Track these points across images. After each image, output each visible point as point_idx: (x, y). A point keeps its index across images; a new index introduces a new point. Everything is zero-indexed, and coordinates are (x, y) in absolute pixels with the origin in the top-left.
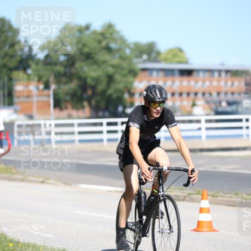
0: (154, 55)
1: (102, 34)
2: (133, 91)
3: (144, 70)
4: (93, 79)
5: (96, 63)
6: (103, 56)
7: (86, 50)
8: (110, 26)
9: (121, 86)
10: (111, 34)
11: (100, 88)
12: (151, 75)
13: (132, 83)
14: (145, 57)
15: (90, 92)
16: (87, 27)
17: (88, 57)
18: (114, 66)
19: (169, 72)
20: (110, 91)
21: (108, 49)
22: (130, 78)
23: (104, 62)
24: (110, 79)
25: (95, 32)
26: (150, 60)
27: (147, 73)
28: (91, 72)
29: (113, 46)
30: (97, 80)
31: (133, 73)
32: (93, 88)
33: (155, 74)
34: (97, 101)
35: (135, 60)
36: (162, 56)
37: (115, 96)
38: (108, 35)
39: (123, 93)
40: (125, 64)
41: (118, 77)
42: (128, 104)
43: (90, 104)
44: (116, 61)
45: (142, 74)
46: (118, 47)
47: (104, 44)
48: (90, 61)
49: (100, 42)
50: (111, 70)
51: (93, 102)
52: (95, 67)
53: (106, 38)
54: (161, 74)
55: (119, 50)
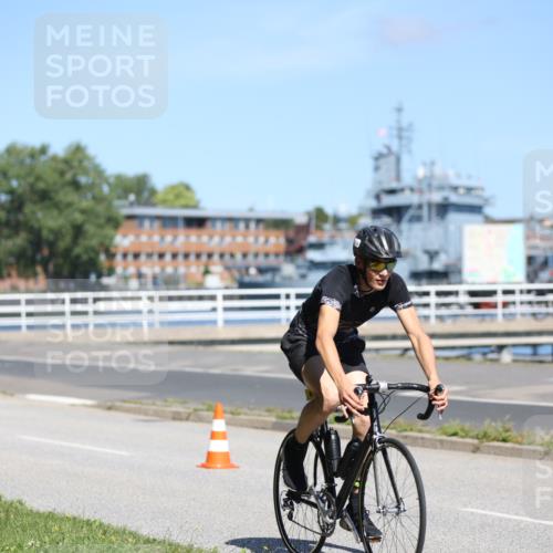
0: (146, 194)
1: (66, 161)
2: (113, 250)
3: (130, 217)
4: (51, 231)
5: (57, 206)
6: (67, 196)
7: (41, 185)
8: (78, 150)
9: (94, 242)
10: (80, 162)
11: (62, 245)
12: (141, 225)
13: (112, 238)
14: (132, 197)
15: (46, 252)
16: (43, 150)
17: (44, 196)
18: (83, 212)
19: (168, 222)
20: (77, 250)
21: (76, 185)
22: (109, 231)
23: (69, 205)
24: (78, 231)
25: (54, 158)
26: (139, 202)
27: (135, 223)
28: (48, 220)
29: (83, 180)
30: (58, 234)
31: (114, 222)
32: (52, 245)
33: (147, 224)
34: (56, 266)
35: (117, 203)
36: (160, 196)
37: (85, 257)
38: (75, 164)
39: (97, 254)
40: (101, 209)
41: (90, 228)
42: (105, 271)
43: (46, 270)
44: (86, 203)
45: (128, 224)
46: (90, 181)
47: (68, 176)
48: (47, 203)
49: (62, 174)
50: (78, 217)
51: (51, 267)
52: (55, 213)
53: (71, 167)
54: (157, 224)
55: (91, 186)
